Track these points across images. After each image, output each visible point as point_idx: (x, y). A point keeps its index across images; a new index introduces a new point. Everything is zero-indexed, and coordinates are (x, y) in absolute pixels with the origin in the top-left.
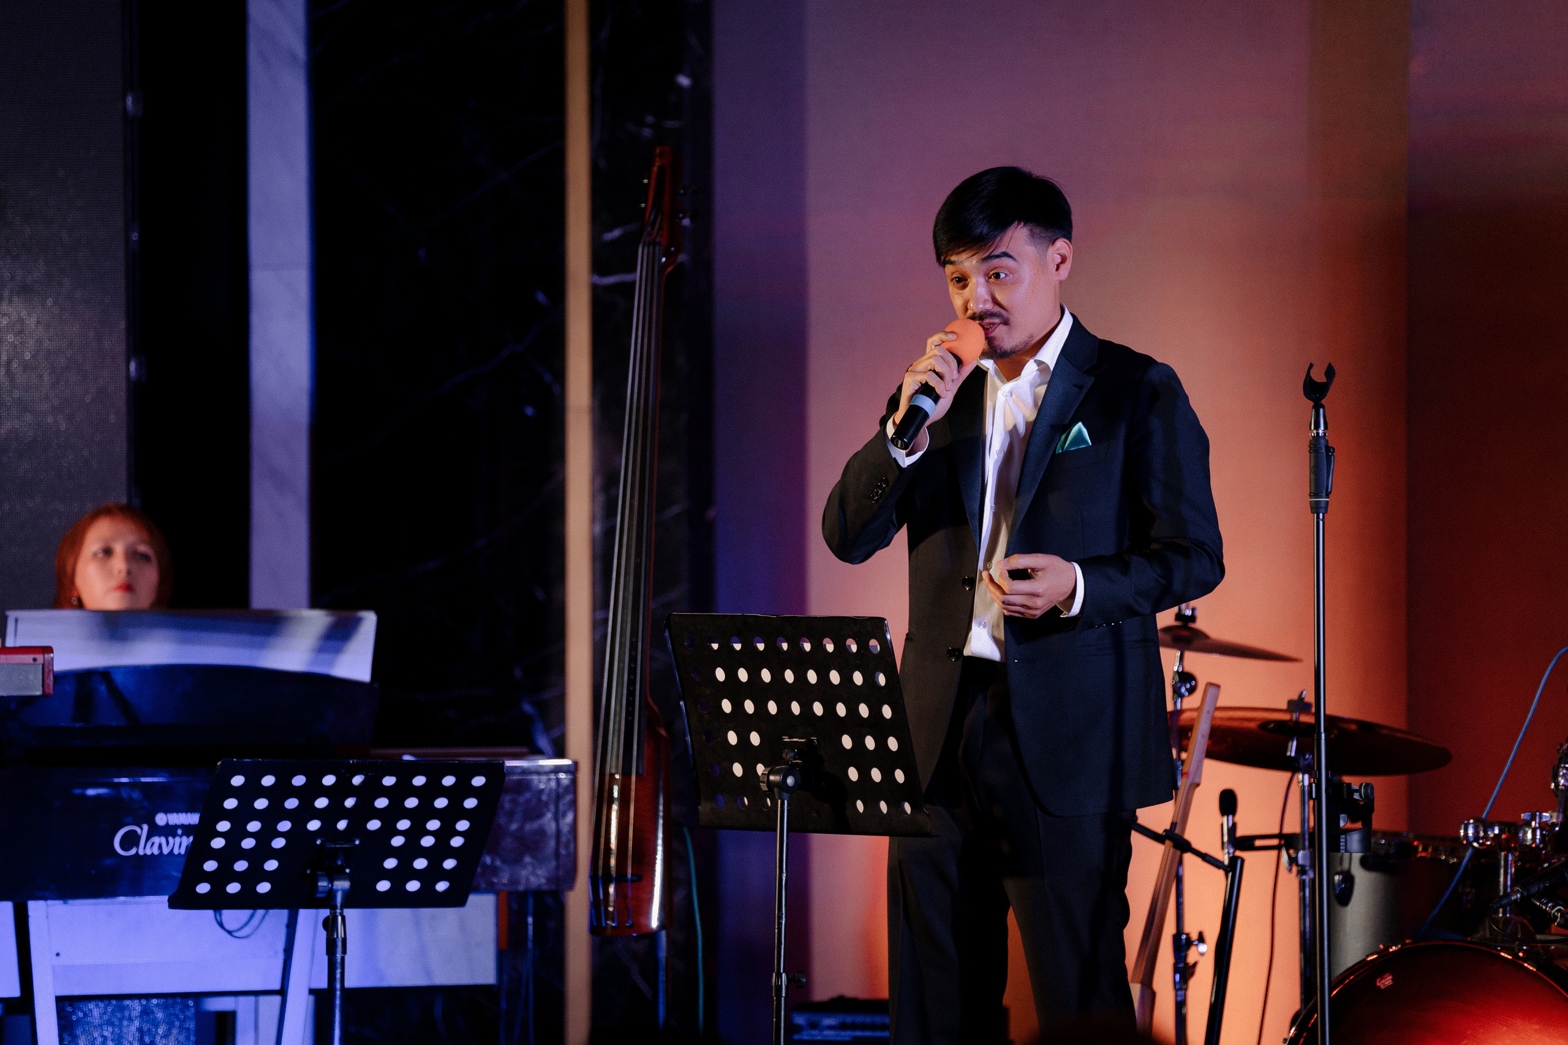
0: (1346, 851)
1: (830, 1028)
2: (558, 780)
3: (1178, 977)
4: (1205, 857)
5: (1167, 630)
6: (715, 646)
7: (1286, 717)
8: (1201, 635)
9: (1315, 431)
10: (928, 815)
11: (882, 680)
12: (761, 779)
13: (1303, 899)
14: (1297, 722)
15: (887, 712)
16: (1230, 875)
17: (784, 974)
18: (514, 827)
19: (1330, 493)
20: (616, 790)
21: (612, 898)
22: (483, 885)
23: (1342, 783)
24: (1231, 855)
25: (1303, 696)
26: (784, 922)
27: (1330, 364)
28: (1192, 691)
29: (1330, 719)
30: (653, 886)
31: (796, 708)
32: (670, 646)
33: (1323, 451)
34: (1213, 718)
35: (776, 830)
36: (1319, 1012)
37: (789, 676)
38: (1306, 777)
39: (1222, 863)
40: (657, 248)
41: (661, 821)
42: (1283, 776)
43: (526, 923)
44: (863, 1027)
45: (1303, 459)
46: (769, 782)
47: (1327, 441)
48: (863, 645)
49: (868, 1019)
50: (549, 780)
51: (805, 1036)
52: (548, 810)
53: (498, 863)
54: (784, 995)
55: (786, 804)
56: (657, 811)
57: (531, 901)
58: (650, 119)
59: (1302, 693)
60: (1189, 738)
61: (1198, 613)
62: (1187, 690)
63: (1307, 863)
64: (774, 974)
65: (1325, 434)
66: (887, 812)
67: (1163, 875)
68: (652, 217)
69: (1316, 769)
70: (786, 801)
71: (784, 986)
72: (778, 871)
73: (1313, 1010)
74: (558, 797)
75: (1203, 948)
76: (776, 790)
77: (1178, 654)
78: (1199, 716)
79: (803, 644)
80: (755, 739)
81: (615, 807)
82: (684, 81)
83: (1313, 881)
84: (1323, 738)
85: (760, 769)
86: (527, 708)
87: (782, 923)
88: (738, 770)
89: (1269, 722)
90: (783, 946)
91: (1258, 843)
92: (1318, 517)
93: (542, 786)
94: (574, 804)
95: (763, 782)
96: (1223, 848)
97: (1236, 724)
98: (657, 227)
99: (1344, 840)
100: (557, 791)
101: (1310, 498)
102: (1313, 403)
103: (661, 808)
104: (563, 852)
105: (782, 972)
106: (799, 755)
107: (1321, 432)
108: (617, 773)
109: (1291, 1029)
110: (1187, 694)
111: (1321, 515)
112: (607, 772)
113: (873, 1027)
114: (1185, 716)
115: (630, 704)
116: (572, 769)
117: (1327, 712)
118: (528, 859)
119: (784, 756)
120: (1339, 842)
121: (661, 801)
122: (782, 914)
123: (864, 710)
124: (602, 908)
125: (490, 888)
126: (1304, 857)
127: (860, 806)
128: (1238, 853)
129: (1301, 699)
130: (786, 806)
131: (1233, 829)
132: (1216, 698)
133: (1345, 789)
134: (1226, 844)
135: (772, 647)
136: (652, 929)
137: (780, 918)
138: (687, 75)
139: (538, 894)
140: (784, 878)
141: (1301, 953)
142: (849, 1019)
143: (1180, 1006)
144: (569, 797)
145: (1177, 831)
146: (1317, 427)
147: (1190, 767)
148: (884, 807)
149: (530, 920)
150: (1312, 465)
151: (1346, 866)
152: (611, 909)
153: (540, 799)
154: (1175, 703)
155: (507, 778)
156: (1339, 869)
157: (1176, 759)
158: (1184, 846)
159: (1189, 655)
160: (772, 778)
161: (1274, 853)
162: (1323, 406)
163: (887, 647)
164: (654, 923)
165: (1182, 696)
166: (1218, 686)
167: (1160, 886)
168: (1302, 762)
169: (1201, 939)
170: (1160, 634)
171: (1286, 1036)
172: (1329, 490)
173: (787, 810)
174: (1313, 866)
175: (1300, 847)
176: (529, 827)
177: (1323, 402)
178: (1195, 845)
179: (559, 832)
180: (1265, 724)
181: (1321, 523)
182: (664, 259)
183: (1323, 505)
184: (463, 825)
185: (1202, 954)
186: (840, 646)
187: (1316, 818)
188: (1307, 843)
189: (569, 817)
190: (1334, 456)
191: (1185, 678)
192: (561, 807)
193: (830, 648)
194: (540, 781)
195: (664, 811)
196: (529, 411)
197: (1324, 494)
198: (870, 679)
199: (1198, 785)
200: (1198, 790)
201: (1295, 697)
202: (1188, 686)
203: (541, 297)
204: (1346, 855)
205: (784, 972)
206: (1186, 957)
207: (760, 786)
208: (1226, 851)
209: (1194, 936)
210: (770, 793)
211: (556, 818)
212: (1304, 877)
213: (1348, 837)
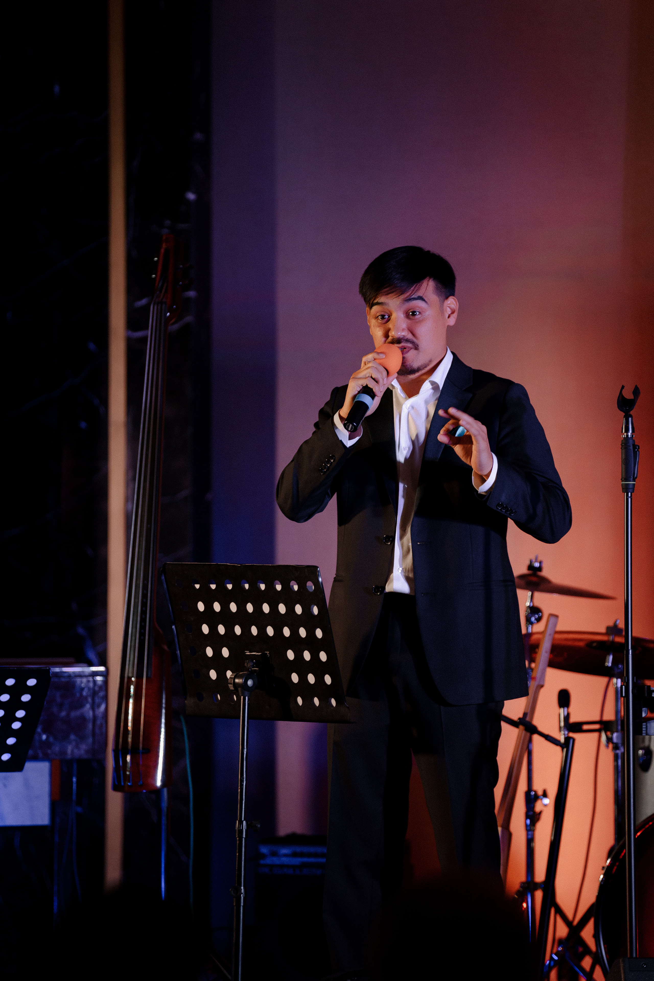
0: (647, 734)
1: (286, 855)
2: (95, 682)
3: (528, 822)
4: (547, 738)
5: (522, 577)
6: (197, 586)
7: (605, 638)
8: (545, 580)
9: (625, 434)
10: (348, 708)
11: (315, 611)
12: (229, 681)
13: (616, 767)
14: (613, 642)
15: (319, 633)
16: (565, 750)
17: (244, 822)
18: (63, 714)
19: (636, 478)
20: (132, 688)
21: (129, 765)
22: (41, 755)
23: (644, 685)
24: (566, 736)
25: (617, 622)
26: (244, 784)
27: (636, 385)
28: (539, 620)
29: (634, 639)
30: (158, 756)
31: (254, 631)
32: (165, 586)
33: (631, 448)
34: (554, 639)
35: (239, 718)
36: (627, 849)
37: (250, 608)
38: (619, 680)
39: (559, 741)
40: (164, 306)
41: (164, 711)
42: (602, 681)
43: (72, 782)
44: (309, 855)
45: (617, 455)
46: (235, 684)
47: (634, 441)
48: (302, 586)
49: (312, 850)
50: (89, 681)
51: (269, 861)
52: (87, 702)
53: (51, 739)
54: (244, 837)
55: (247, 699)
56: (161, 703)
57: (75, 767)
58: (168, 222)
59: (616, 622)
60: (536, 653)
61: (544, 566)
62: (536, 619)
63: (620, 742)
64: (237, 821)
65: (632, 436)
66: (318, 706)
67: (518, 749)
68: (160, 284)
69: (625, 676)
70: (247, 697)
71: (244, 830)
72: (240, 747)
73: (623, 847)
74: (94, 693)
75: (546, 801)
76: (239, 689)
77: (530, 593)
78: (544, 637)
79: (259, 585)
80: (225, 652)
81: (131, 701)
82: (191, 196)
83: (623, 754)
84: (630, 653)
85: (229, 674)
86: (81, 630)
87: (243, 784)
88: (213, 674)
89: (593, 642)
90: (244, 801)
91: (585, 727)
92: (627, 495)
93: (83, 685)
94: (106, 698)
95: (231, 684)
96: (560, 730)
97: (570, 643)
98: (164, 290)
99: (645, 727)
100: (94, 689)
101: (622, 482)
102: (624, 414)
103: (164, 701)
104: (97, 731)
105: (243, 820)
106: (256, 665)
107: (629, 434)
108: (133, 677)
109: (607, 860)
110: (536, 621)
111: (630, 494)
112: (126, 675)
113: (315, 855)
114: (535, 637)
115: (143, 627)
116: (105, 673)
117: (633, 635)
118: (72, 737)
119: (246, 665)
120: (642, 728)
121: (164, 696)
122: (244, 778)
123: (303, 632)
124: (122, 772)
125: (45, 758)
126: (617, 737)
127: (300, 701)
128: (571, 735)
129: (615, 626)
130: (247, 701)
131: (567, 718)
132: (555, 625)
133: (646, 689)
134: (563, 728)
135: (238, 587)
136: (156, 787)
137: (242, 781)
138: (194, 192)
139: (80, 761)
140: (245, 753)
141: (615, 805)
142: (298, 849)
143: (530, 841)
144: (102, 694)
145: (528, 719)
146: (627, 431)
147: (537, 674)
148: (316, 701)
149: (74, 780)
150: (624, 458)
151: (647, 743)
152: (128, 773)
153: (81, 694)
154: (527, 629)
155: (52, 680)
156: (642, 745)
157: (528, 668)
158: (531, 730)
159: (537, 594)
160: (237, 681)
161: (596, 735)
162: (631, 416)
163: (319, 588)
164: (159, 783)
165: (532, 623)
166: (557, 616)
167: (516, 757)
168: (616, 671)
169: (545, 795)
170: (516, 580)
171: (604, 865)
172: (635, 476)
173: (248, 703)
174: (623, 744)
175: (615, 730)
176: (73, 714)
177: (631, 413)
178: (541, 729)
179: (95, 718)
180: (590, 644)
181: (630, 499)
182: (168, 314)
183: (631, 487)
184: (20, 714)
185: (546, 805)
186: (286, 587)
187: (625, 709)
188: (620, 727)
189: (103, 707)
190: (639, 451)
191: (534, 611)
192: (97, 700)
193: (279, 587)
194: (82, 682)
195: (166, 704)
196: (83, 425)
197: (632, 479)
198: (307, 610)
199: (542, 686)
200: (542, 691)
201: (611, 624)
202: (537, 616)
203: (92, 346)
204: (647, 737)
205: (244, 820)
206: (534, 807)
207: (228, 686)
208: (563, 732)
209: (540, 793)
210: (236, 692)
211: (93, 708)
212: (618, 751)
213: (648, 725)
